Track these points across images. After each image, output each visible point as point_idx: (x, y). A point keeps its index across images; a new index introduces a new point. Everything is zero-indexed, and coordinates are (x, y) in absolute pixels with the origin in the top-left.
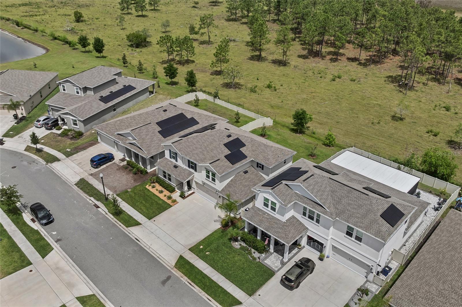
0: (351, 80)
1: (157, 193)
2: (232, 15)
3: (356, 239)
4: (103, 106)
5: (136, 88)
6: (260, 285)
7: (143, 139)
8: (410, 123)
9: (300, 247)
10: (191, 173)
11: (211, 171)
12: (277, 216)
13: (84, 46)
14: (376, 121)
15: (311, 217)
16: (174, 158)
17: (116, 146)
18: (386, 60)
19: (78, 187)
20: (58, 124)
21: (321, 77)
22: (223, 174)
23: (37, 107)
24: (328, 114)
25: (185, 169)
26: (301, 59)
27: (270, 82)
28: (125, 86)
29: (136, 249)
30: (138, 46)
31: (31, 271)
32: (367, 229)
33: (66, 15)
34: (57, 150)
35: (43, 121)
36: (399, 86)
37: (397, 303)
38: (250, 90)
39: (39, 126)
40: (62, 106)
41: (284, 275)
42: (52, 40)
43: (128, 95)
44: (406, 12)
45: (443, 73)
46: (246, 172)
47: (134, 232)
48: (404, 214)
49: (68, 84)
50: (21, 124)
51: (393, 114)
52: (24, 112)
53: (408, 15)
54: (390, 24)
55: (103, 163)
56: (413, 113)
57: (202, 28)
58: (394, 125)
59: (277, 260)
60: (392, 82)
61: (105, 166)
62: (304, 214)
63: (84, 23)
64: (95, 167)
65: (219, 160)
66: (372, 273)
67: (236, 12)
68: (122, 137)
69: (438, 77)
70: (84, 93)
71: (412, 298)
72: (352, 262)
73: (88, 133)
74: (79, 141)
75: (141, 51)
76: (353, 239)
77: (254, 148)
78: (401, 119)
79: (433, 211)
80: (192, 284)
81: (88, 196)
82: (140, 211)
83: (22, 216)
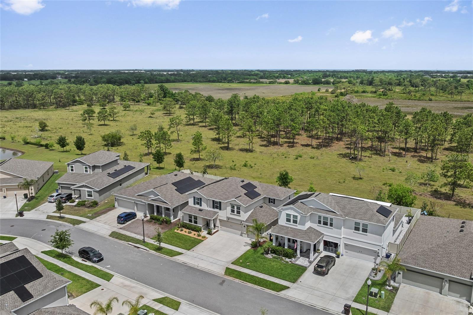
0: (311, 158)
1: (187, 234)
2: (190, 120)
3: (363, 231)
4: (112, 181)
5: (135, 168)
6: (299, 276)
7: (165, 195)
8: (368, 181)
9: (319, 251)
10: (216, 213)
11: (236, 205)
12: (299, 227)
13: (63, 146)
14: (342, 181)
15: (325, 224)
16: (198, 203)
17: (136, 207)
18: (333, 145)
19: (113, 237)
20: (71, 198)
21: (286, 157)
22: (247, 205)
23: (42, 189)
24: (302, 179)
25: (210, 211)
26: (264, 147)
27: (246, 162)
28: (125, 166)
29: (186, 268)
30: (113, 145)
31: (103, 289)
32: (369, 220)
33: (27, 127)
34: (79, 216)
35: (56, 196)
36: (350, 159)
37: (404, 262)
38: (230, 169)
39: (53, 201)
40: (74, 183)
41: (316, 264)
42: (24, 145)
43: (131, 172)
44: (342, 106)
45: (381, 150)
46: (261, 207)
47: (179, 259)
48: (392, 211)
49: (77, 164)
50: (32, 202)
51: (353, 176)
52: (33, 191)
53: (344, 108)
54: (332, 114)
55: (129, 220)
56: (368, 174)
57: (172, 127)
58: (356, 183)
59: (305, 261)
60: (344, 157)
61: (130, 222)
62: (320, 222)
63: (49, 132)
64: (123, 222)
65: (241, 196)
66: (379, 256)
67: (193, 118)
68: (143, 197)
69: (378, 152)
70: (92, 171)
71: (414, 257)
72: (363, 254)
73: (102, 203)
74: (96, 208)
75: (117, 149)
76: (361, 232)
77: (264, 189)
78: (361, 178)
79: (407, 225)
80: (244, 282)
81: (125, 242)
82: (177, 246)
83: (72, 258)
